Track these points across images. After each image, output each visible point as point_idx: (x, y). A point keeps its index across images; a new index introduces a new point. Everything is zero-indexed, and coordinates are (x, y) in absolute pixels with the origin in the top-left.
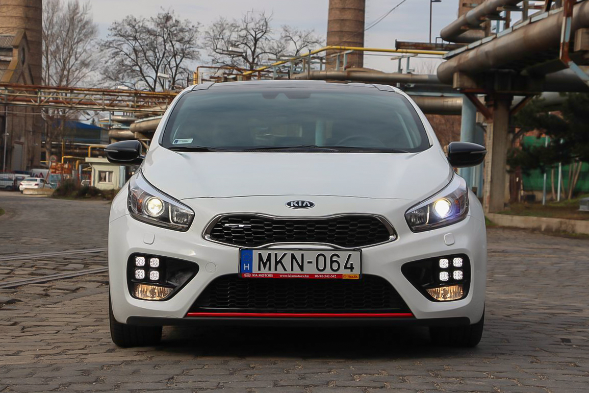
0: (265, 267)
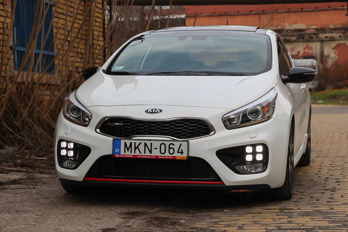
0: (128, 151)
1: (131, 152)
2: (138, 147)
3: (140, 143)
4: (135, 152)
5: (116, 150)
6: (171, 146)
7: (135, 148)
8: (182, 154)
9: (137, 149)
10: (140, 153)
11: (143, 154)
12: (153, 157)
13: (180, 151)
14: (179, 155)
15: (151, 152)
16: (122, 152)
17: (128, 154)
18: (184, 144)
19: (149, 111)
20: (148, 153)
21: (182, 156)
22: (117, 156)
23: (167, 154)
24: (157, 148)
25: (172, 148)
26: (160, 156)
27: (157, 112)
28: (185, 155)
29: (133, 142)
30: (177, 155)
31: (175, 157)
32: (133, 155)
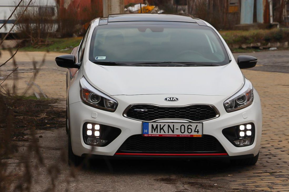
0: (155, 131)
1: (157, 132)
2: (162, 128)
3: (165, 125)
4: (160, 132)
5: (145, 131)
6: (189, 127)
7: (161, 129)
8: (198, 133)
9: (162, 130)
10: (165, 133)
11: (167, 133)
12: (175, 136)
13: (196, 130)
14: (196, 134)
15: (173, 132)
16: (150, 133)
17: (155, 133)
18: (199, 125)
19: (168, 100)
20: (171, 133)
21: (198, 134)
22: (146, 135)
23: (186, 133)
24: (178, 129)
25: (190, 128)
26: (181, 135)
27: (175, 100)
28: (200, 134)
29: (159, 124)
30: (194, 133)
31: (192, 135)
32: (159, 135)
